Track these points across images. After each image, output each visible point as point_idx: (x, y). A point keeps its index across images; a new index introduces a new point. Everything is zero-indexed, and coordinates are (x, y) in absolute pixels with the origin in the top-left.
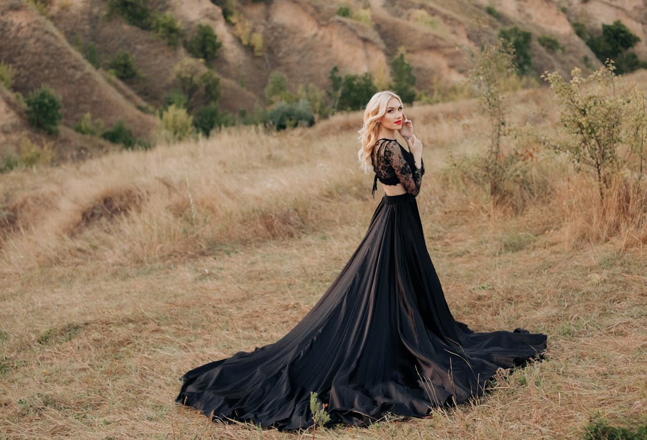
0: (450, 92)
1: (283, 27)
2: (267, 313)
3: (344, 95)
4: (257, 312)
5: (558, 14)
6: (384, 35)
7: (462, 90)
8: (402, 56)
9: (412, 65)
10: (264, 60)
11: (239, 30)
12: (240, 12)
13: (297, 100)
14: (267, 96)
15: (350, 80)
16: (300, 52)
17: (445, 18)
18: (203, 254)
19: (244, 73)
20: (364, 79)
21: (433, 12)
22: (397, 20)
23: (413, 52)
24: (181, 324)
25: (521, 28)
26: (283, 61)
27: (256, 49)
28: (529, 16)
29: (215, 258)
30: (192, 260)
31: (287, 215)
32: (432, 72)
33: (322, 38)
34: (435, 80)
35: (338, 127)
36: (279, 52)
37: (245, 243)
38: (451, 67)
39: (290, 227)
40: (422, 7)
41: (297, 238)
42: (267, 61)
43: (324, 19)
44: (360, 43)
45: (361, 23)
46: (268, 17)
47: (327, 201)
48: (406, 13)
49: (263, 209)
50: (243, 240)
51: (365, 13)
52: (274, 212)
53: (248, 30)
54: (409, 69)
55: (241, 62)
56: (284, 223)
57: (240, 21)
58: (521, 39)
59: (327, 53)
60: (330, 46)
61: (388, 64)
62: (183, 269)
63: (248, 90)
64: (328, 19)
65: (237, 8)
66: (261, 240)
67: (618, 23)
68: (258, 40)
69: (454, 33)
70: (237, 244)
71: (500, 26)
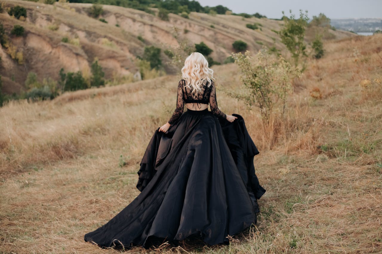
0: (122, 80)
1: (33, 49)
2: (79, 207)
3: (67, 83)
4: (72, 207)
5: (173, 40)
6: (86, 52)
7: (128, 78)
8: (97, 62)
9: (102, 66)
10: (24, 66)
11: (10, 51)
12: (10, 42)
13: (43, 86)
14: (26, 85)
15: (70, 75)
16: (43, 61)
17: (117, 42)
18: (20, 171)
19: (14, 73)
20: (78, 74)
21: (111, 39)
22: (93, 44)
23: (102, 60)
24: (24, 218)
25: (156, 47)
26: (34, 67)
27: (19, 61)
28: (158, 41)
29: (29, 174)
30: (14, 175)
31: (67, 145)
32: (112, 70)
33: (55, 54)
34: (114, 73)
35: (67, 100)
36: (31, 62)
37: (44, 163)
38: (122, 67)
39: (70, 152)
40: (105, 37)
41: (75, 159)
42: (25, 67)
43: (55, 44)
44: (75, 56)
45: (75, 46)
46: (25, 44)
47: (84, 137)
48: (97, 40)
49: (53, 143)
50: (42, 161)
51: (76, 41)
52: (60, 144)
53: (15, 51)
54: (101, 69)
55: (12, 68)
56: (67, 150)
57: (10, 46)
58: (156, 52)
59: (57, 62)
60: (59, 58)
61: (90, 66)
62: (10, 181)
63: (16, 82)
64: (57, 44)
65: (8, 39)
66: (54, 161)
67: (202, 43)
68: (20, 56)
69: (122, 49)
70: (40, 164)
71: (145, 45)
